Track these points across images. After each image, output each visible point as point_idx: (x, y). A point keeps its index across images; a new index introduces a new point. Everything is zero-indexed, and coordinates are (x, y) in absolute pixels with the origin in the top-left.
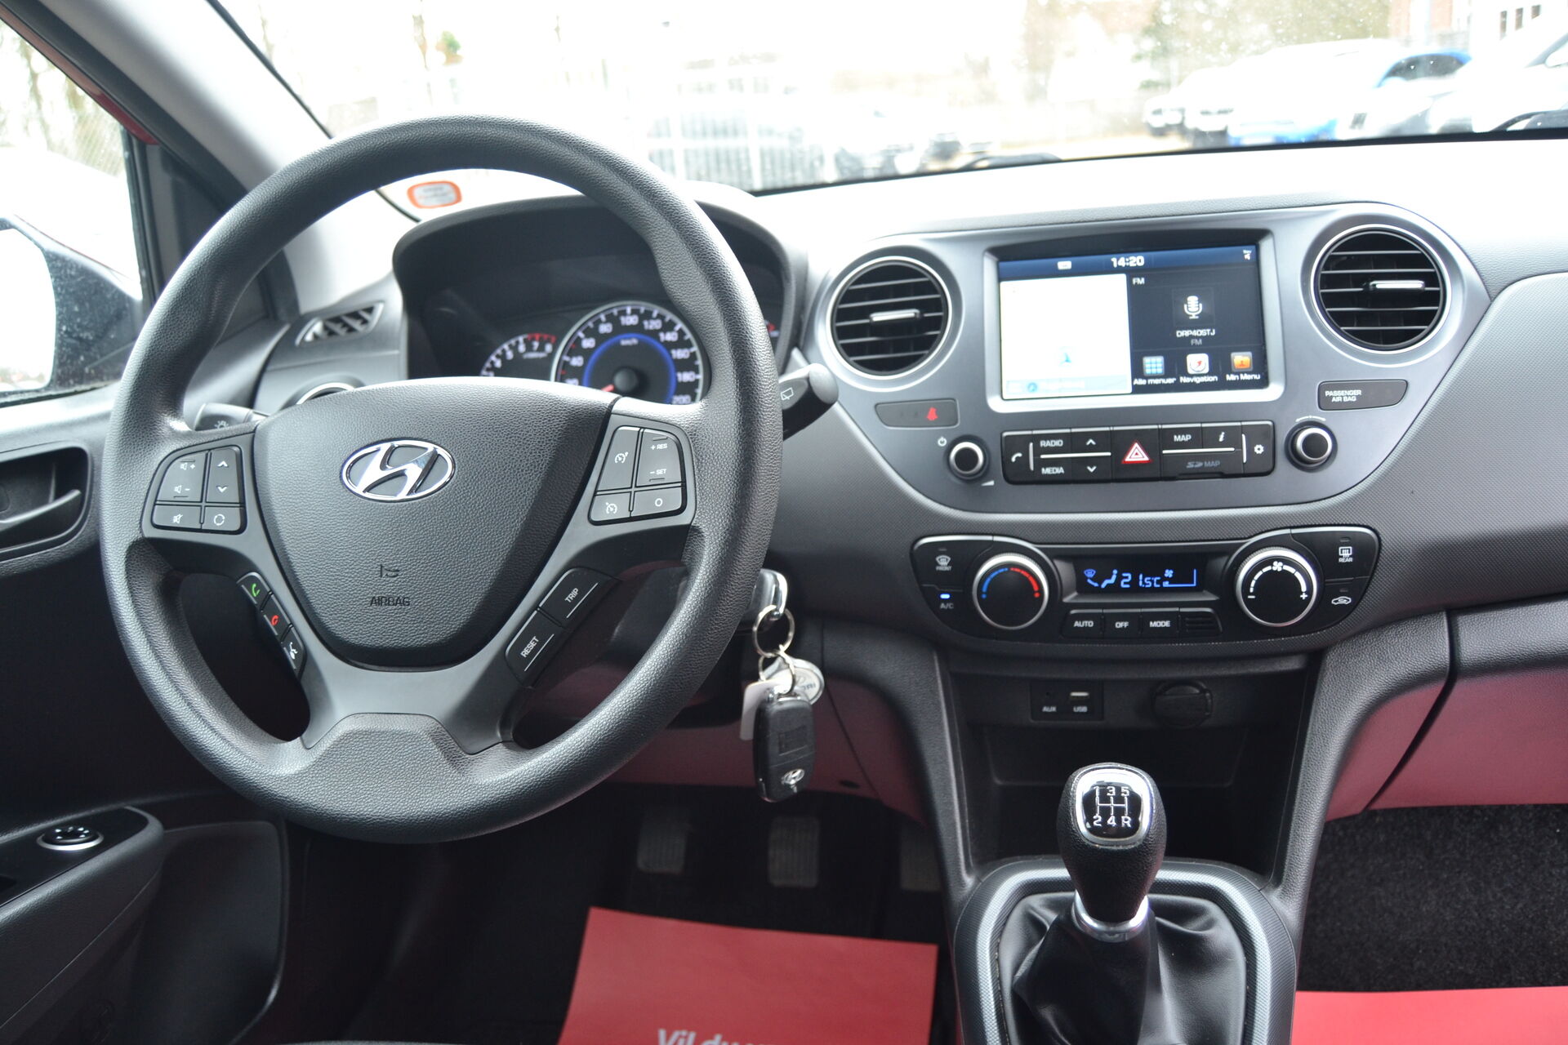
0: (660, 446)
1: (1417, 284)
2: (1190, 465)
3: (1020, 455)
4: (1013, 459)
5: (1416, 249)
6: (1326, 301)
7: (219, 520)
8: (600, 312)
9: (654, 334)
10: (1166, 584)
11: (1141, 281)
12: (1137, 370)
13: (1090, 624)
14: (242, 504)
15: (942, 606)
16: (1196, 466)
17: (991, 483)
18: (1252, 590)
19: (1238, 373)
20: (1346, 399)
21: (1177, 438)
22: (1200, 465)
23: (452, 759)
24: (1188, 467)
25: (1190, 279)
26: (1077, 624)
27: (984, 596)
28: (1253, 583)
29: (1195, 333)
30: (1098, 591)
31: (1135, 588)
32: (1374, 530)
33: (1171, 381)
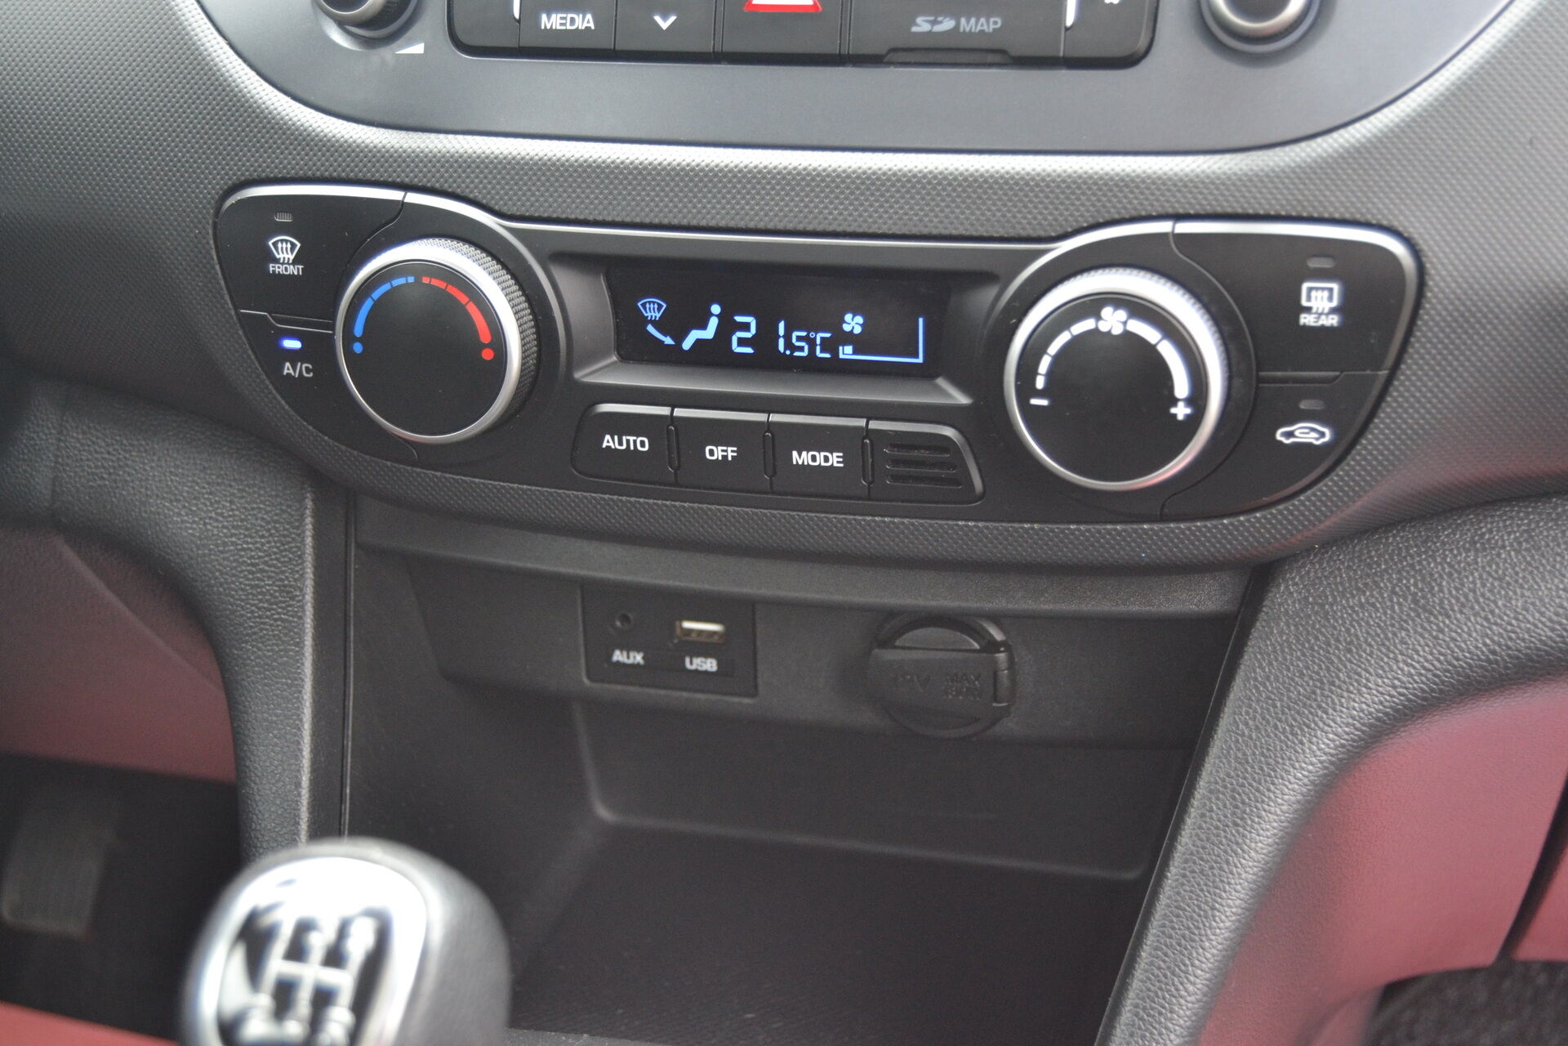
10: (846, 352)
13: (640, 443)
15: (288, 369)
16: (938, 28)
17: (418, 49)
18: (1040, 383)
22: (947, 24)
24: (914, 29)
26: (608, 441)
27: (358, 348)
28: (1044, 365)
30: (673, 358)
31: (766, 359)
32: (1408, 241)
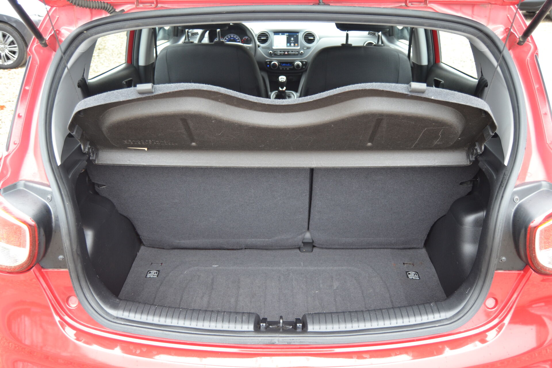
1: (313, 38)
4: (275, 53)
5: (313, 35)
6: (305, 39)
8: (229, 35)
9: (235, 38)
11: (288, 36)
12: (287, 45)
15: (268, 67)
17: (273, 55)
19: (296, 46)
20: (305, 49)
21: (290, 52)
22: (292, 54)
25: (293, 36)
26: (280, 69)
27: (272, 66)
28: (296, 65)
29: (292, 41)
30: (283, 66)
31: (286, 66)
32: (307, 61)
33: (290, 46)
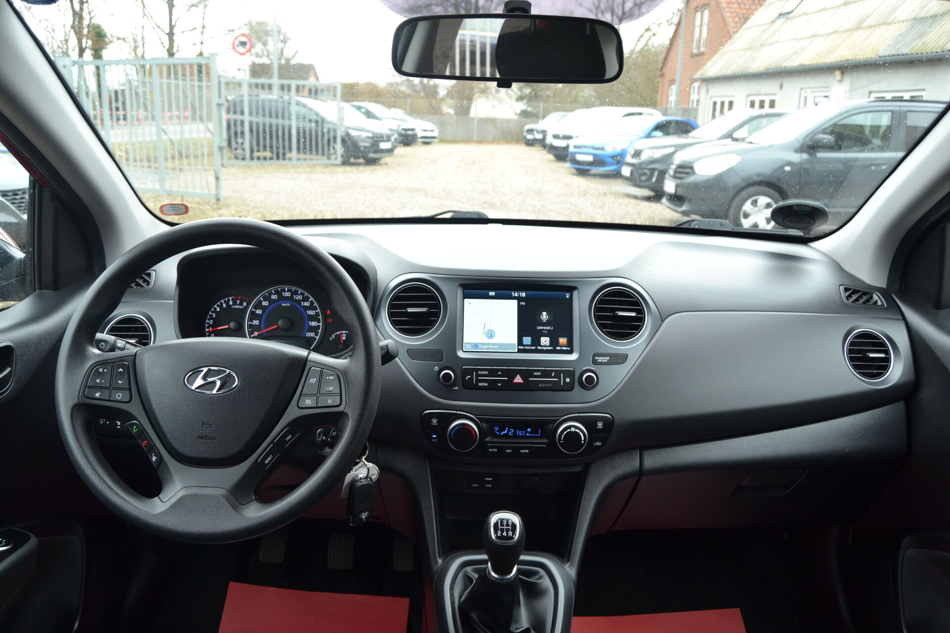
0: (331, 378)
1: (633, 314)
2: (540, 385)
3: (469, 377)
4: (467, 378)
5: (634, 298)
6: (598, 318)
7: (119, 396)
8: (272, 289)
9: (299, 302)
10: (528, 434)
11: (524, 304)
12: (520, 342)
13: (496, 450)
14: (130, 389)
15: (433, 440)
16: (542, 386)
17: (457, 388)
18: (562, 439)
19: (561, 347)
20: (603, 361)
21: (535, 374)
22: (544, 385)
23: (235, 508)
25: (545, 305)
26: (490, 450)
27: (452, 437)
28: (563, 436)
29: (545, 328)
30: (500, 436)
31: (515, 436)
32: (611, 416)
33: (533, 348)
